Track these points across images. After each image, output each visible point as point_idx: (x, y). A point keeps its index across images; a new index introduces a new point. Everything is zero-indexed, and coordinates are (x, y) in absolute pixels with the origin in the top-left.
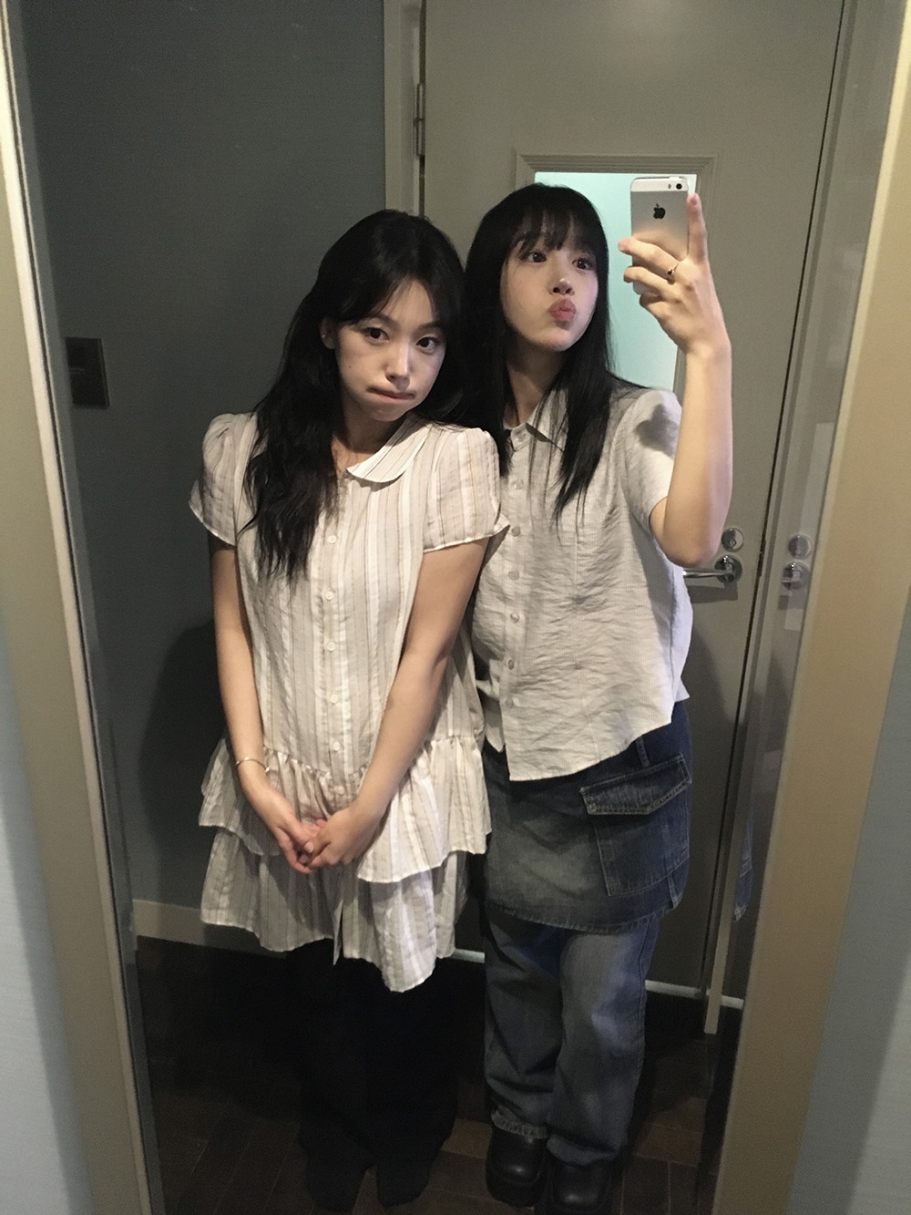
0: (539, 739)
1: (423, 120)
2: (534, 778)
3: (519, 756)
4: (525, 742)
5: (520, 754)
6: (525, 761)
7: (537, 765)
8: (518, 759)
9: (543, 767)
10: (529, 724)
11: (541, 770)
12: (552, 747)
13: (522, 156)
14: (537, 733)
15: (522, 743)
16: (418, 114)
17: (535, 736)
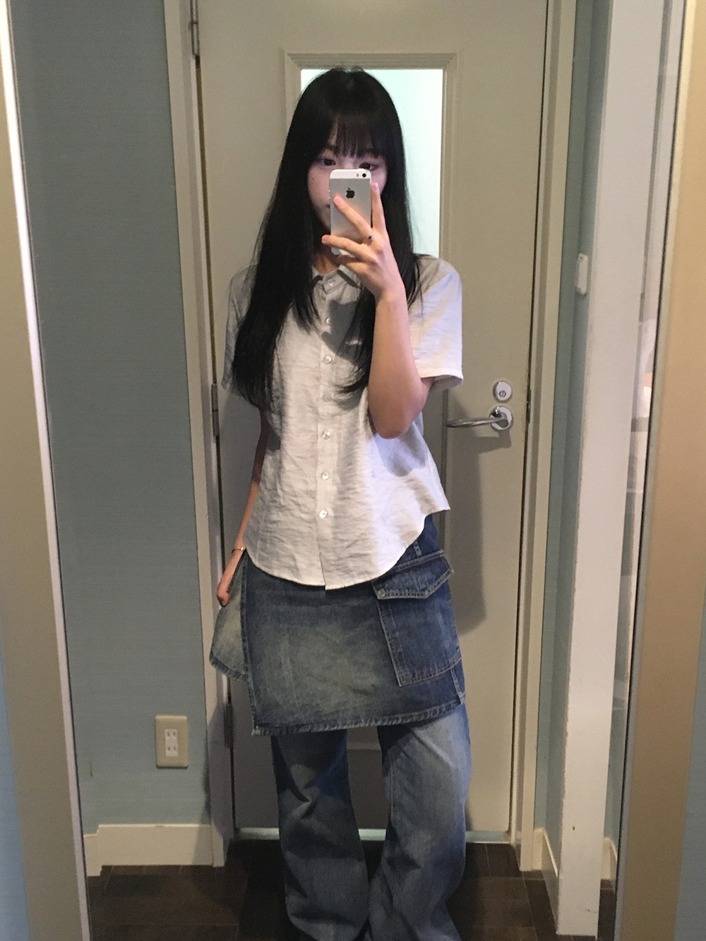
0: (349, 546)
1: (197, 23)
2: (347, 585)
3: (332, 565)
4: (337, 550)
5: (333, 563)
6: (338, 569)
7: (347, 571)
8: (332, 568)
9: (354, 573)
10: (341, 533)
11: (353, 576)
12: (361, 552)
13: (290, 55)
14: (347, 540)
15: (334, 552)
16: (192, 18)
17: (346, 544)
